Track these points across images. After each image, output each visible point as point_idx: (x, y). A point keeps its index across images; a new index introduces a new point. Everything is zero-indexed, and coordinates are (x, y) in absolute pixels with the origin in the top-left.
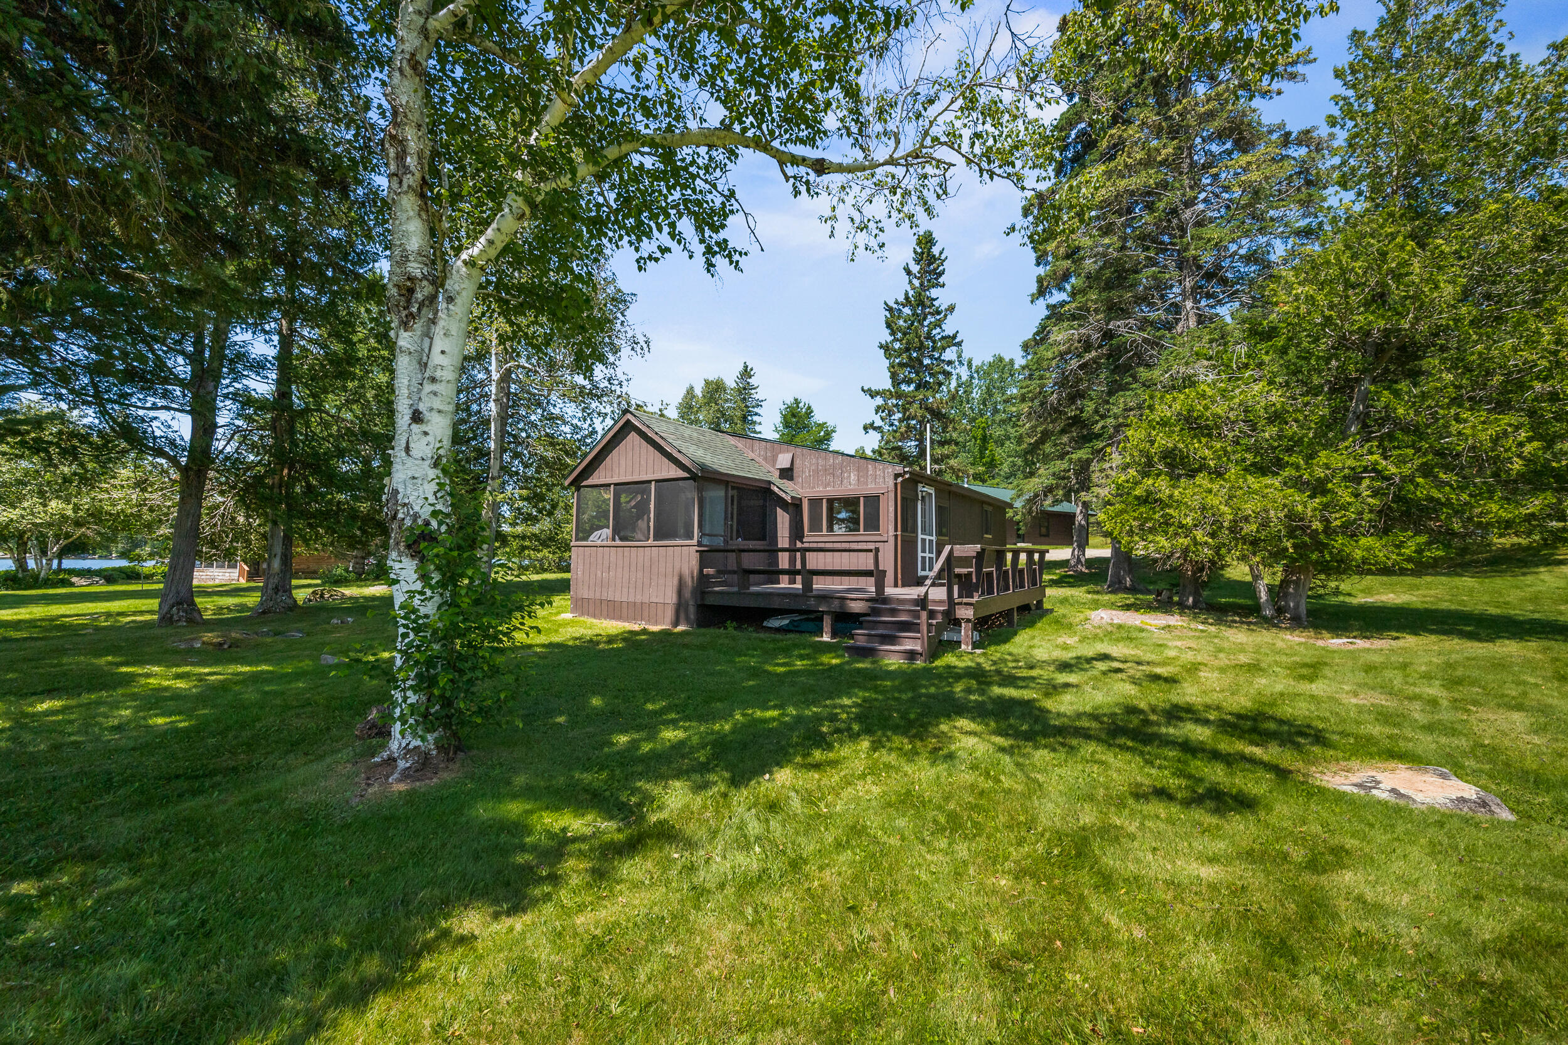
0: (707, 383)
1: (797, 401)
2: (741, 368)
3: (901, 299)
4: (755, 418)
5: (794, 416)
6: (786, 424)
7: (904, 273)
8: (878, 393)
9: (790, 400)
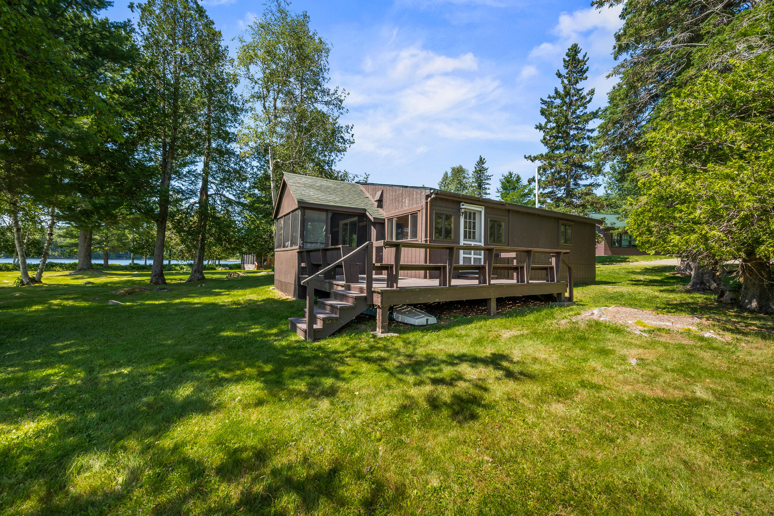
0: (453, 169)
1: (511, 174)
2: (478, 159)
3: (553, 94)
4: (487, 186)
5: (508, 182)
6: (504, 187)
7: (556, 77)
8: (535, 158)
9: (506, 174)
